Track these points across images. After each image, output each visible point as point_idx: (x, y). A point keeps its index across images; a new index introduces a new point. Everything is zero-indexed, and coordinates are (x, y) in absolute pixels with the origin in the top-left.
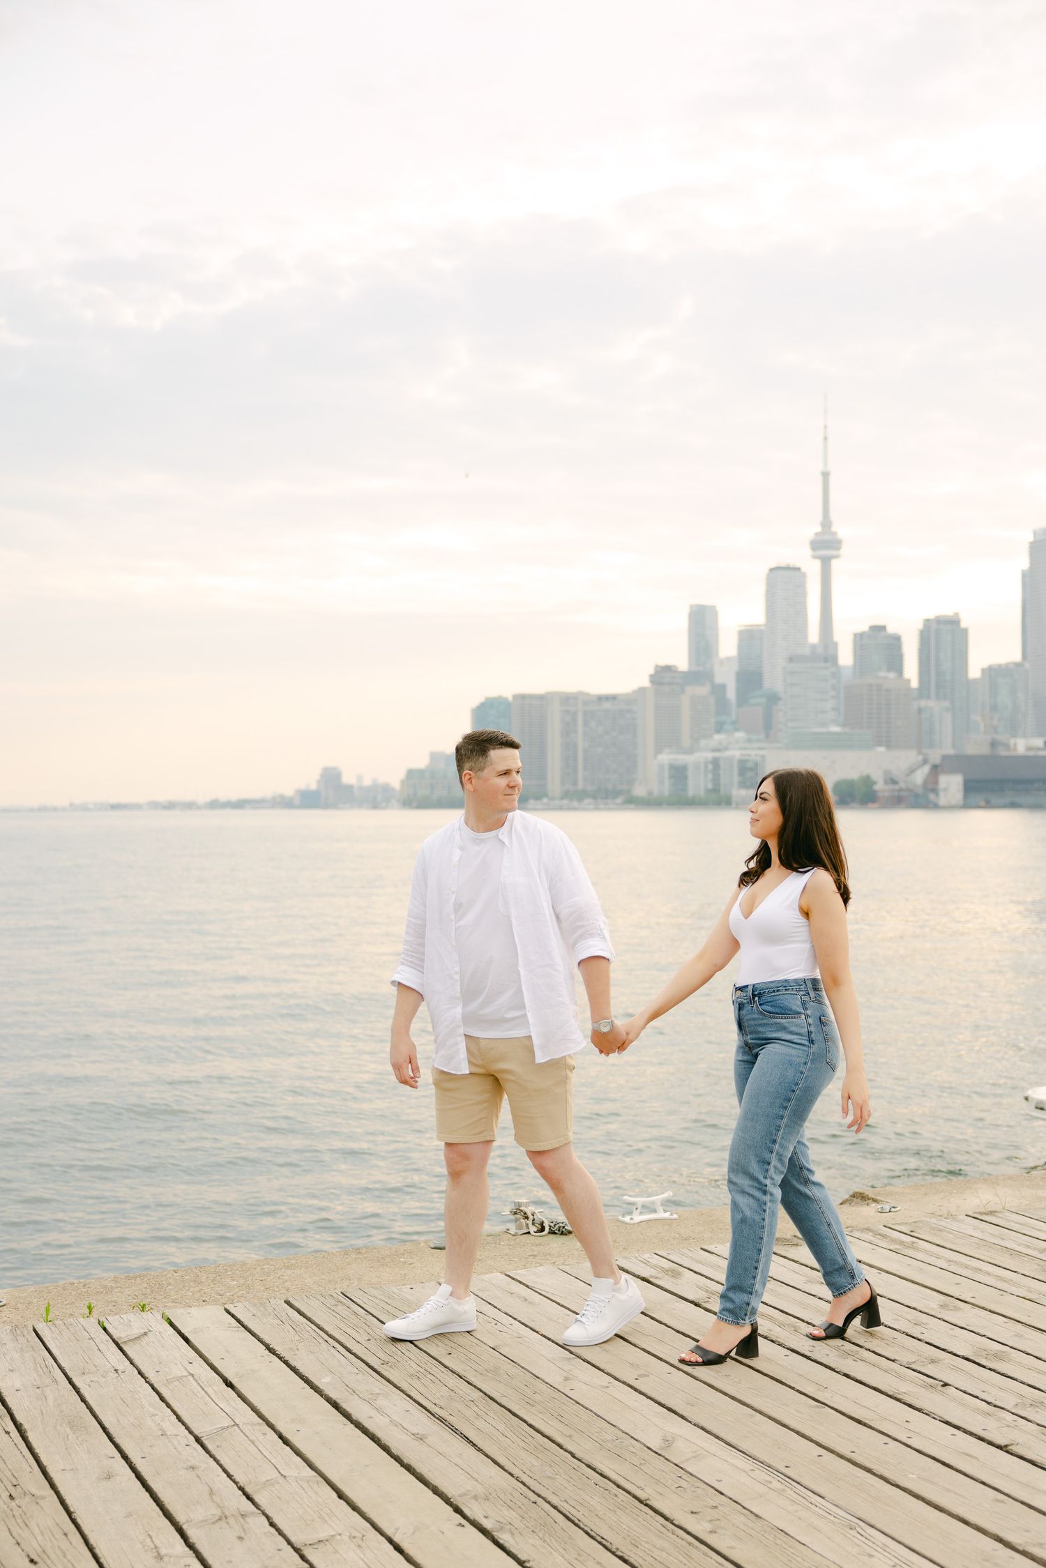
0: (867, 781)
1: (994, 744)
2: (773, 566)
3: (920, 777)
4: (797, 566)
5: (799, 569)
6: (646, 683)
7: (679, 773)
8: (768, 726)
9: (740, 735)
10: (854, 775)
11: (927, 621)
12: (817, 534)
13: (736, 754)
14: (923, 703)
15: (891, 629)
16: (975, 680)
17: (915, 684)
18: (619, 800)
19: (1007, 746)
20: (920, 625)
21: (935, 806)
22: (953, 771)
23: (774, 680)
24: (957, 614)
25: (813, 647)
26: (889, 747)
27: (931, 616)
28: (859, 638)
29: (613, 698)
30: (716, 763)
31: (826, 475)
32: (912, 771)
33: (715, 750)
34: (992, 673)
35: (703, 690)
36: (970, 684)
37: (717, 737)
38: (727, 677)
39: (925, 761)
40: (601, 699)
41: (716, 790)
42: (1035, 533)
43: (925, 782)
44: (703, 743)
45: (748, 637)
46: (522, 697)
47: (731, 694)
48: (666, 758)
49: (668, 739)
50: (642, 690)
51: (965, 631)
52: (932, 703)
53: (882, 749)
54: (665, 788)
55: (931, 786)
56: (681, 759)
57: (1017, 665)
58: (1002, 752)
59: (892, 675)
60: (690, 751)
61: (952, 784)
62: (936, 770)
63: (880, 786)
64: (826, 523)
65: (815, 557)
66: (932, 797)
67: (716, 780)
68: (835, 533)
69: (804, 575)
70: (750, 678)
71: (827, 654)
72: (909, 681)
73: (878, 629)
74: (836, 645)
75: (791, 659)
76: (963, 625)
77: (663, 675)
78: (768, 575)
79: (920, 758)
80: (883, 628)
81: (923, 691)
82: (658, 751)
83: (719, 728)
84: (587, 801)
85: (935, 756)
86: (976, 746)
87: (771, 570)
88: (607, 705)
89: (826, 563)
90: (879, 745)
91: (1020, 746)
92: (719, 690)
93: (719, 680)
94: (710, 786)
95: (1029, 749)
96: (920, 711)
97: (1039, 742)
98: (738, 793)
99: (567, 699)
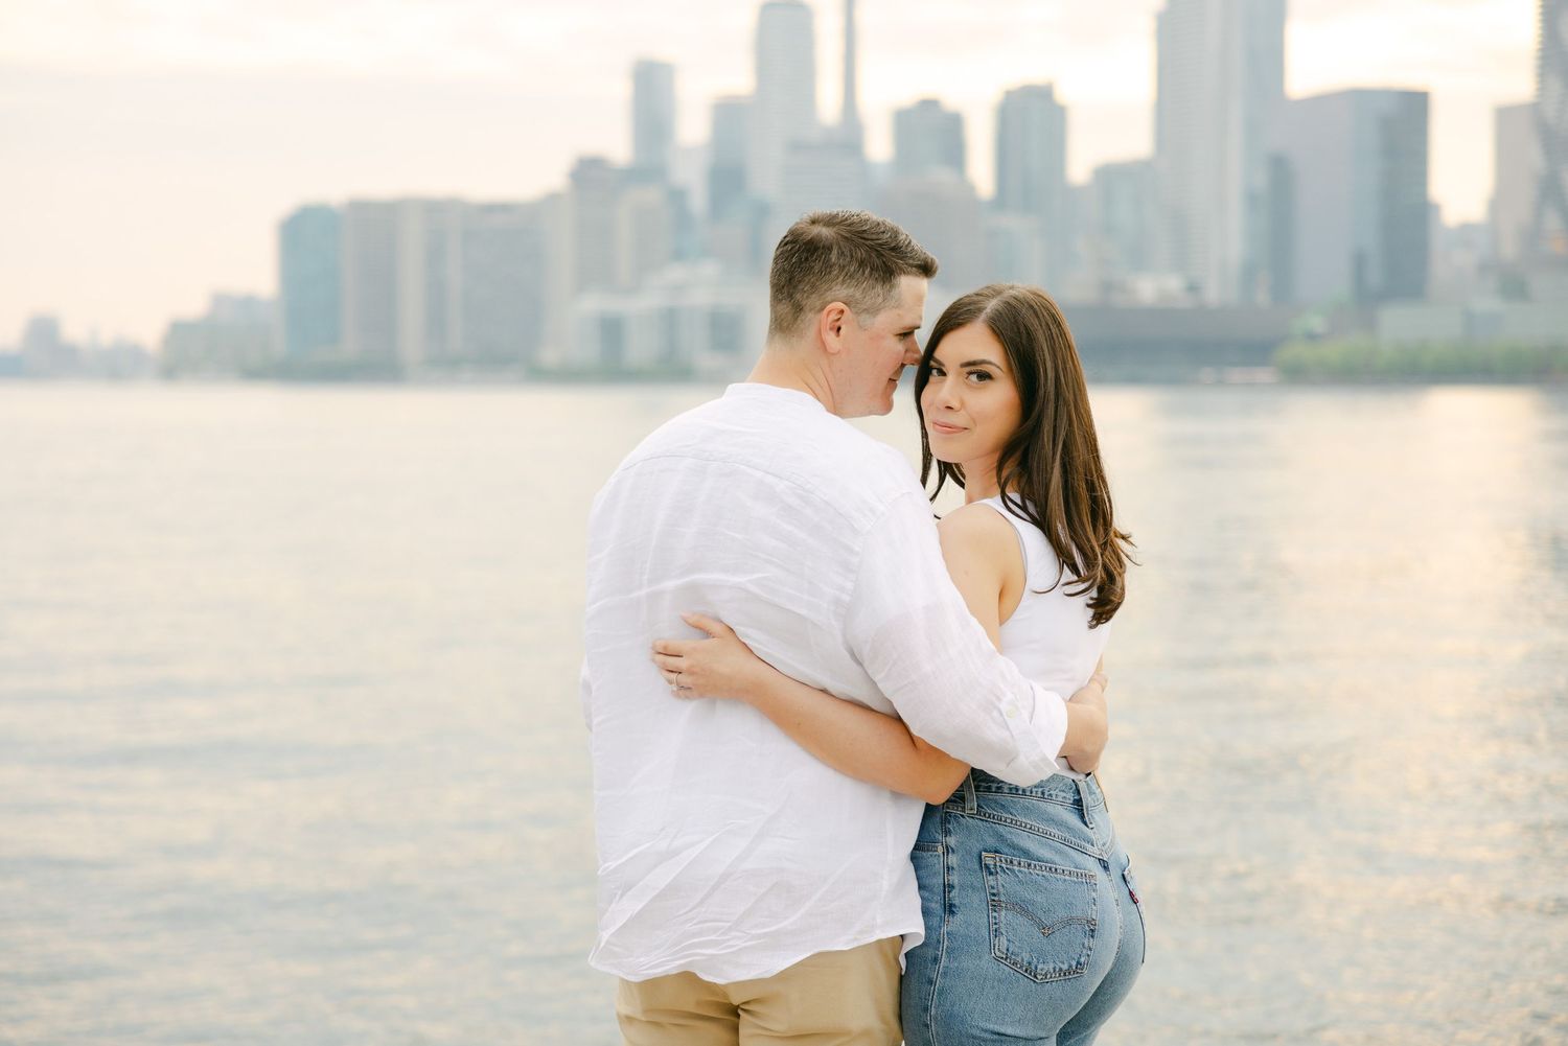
1: (1107, 287)
7: (611, 330)
9: (709, 269)
11: (1007, 94)
13: (702, 298)
14: (999, 221)
16: (1078, 188)
18: (518, 371)
19: (1126, 291)
23: (765, 180)
24: (1050, 83)
25: (828, 128)
28: (902, 119)
29: (504, 208)
30: (671, 313)
33: (672, 291)
34: (1109, 176)
35: (652, 196)
36: (1070, 192)
37: (676, 273)
38: (691, 175)
40: (489, 209)
41: (671, 355)
44: (652, 280)
45: (727, 113)
46: (358, 206)
47: (698, 201)
48: (593, 304)
49: (594, 271)
50: (552, 199)
51: (1062, 111)
52: (1012, 222)
54: (586, 351)
56: (615, 305)
57: (1147, 163)
59: (948, 174)
60: (631, 293)
67: (671, 342)
69: (813, 16)
70: (727, 177)
71: (848, 138)
72: (971, 189)
73: (929, 105)
74: (862, 128)
75: (794, 148)
77: (589, 173)
78: (760, 15)
80: (934, 103)
81: (1001, 200)
82: (581, 290)
83: (679, 255)
84: (466, 373)
87: (764, 8)
88: (497, 220)
92: (677, 197)
93: (679, 179)
94: (662, 347)
95: (1161, 294)
96: (993, 232)
97: (1173, 284)
98: (706, 360)
99: (436, 211)
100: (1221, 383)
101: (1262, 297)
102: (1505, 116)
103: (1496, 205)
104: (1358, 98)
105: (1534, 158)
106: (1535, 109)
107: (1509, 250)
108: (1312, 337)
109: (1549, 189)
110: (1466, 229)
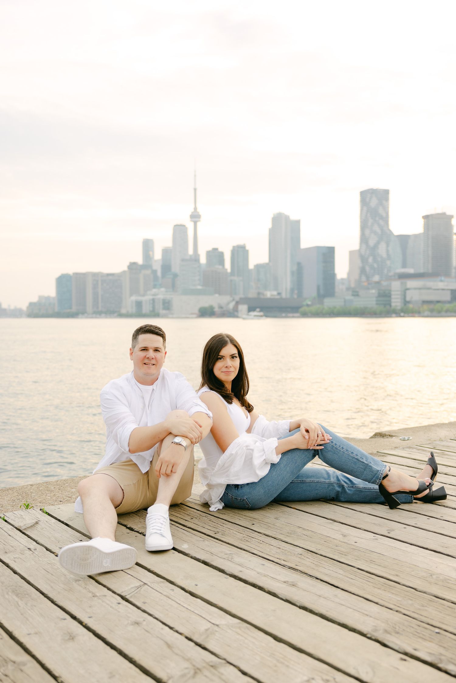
0: (212, 308)
1: (259, 294)
2: (175, 224)
3: (231, 305)
4: (184, 225)
5: (184, 226)
6: (126, 268)
7: (139, 304)
8: (173, 287)
9: (163, 289)
10: (206, 305)
11: (234, 247)
12: (192, 212)
13: (161, 297)
14: (232, 278)
15: (220, 250)
16: (251, 270)
17: (229, 270)
18: (116, 315)
19: (263, 295)
20: (231, 248)
21: (237, 317)
22: (243, 303)
23: (176, 268)
24: (245, 244)
25: (191, 256)
26: (220, 294)
27: (235, 244)
28: (208, 253)
29: (112, 275)
30: (153, 300)
31: (195, 190)
32: (228, 304)
33: (154, 295)
34: (258, 267)
35: (148, 272)
36: (249, 271)
37: (154, 291)
38: (157, 267)
39: (233, 300)
40: (108, 275)
41: (153, 310)
42: (274, 215)
43: (234, 308)
44: (149, 292)
45: (166, 252)
46: (76, 274)
47: (159, 274)
48: (134, 298)
49: (134, 291)
50: (124, 272)
51: (247, 251)
52: (235, 278)
53: (217, 295)
54: (133, 310)
55: (236, 309)
56: (140, 298)
57: (267, 264)
58: (262, 297)
59: (221, 267)
60: (143, 295)
61: (243, 308)
62: (237, 303)
63: (216, 309)
64: (195, 209)
65: (191, 221)
66: (236, 313)
67: (154, 307)
68: (199, 212)
69: (187, 228)
70: (166, 267)
71: (196, 258)
72: (226, 270)
73: (215, 250)
74: (199, 255)
75: (183, 260)
76: (247, 248)
77: (133, 266)
78: (174, 228)
79: (231, 299)
80: (216, 249)
81: (232, 273)
82: (131, 295)
83: (155, 287)
84: (103, 315)
85: (237, 298)
86: (252, 294)
87: (175, 226)
88: (110, 277)
89: (195, 223)
90: (216, 293)
91: (269, 294)
92: (154, 272)
93: (154, 268)
94: (151, 309)
95: (272, 295)
96: (231, 281)
97: (275, 293)
98: (162, 312)
99: (95, 275)
100: (286, 317)
101: (295, 296)
102: (351, 253)
103: (349, 274)
104: (318, 248)
105: (359, 263)
106: (359, 251)
107: (353, 285)
108: (308, 305)
109: (363, 271)
110: (342, 279)
